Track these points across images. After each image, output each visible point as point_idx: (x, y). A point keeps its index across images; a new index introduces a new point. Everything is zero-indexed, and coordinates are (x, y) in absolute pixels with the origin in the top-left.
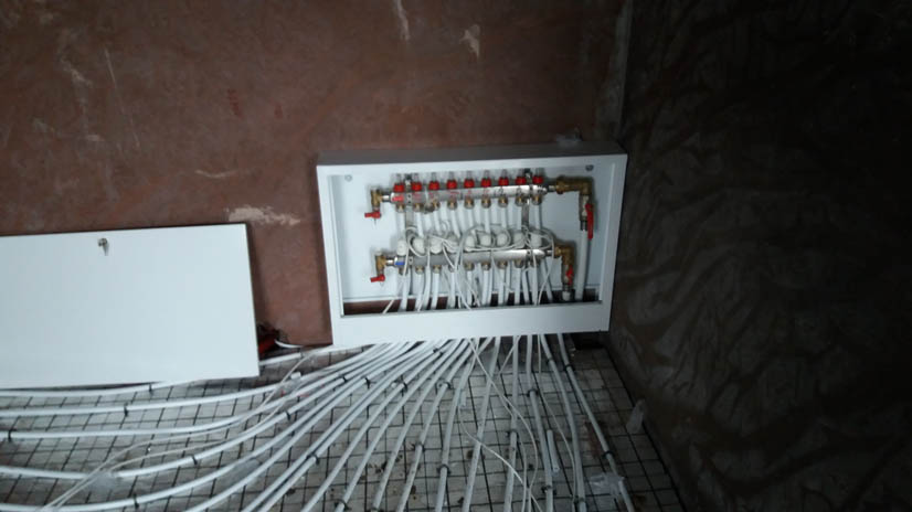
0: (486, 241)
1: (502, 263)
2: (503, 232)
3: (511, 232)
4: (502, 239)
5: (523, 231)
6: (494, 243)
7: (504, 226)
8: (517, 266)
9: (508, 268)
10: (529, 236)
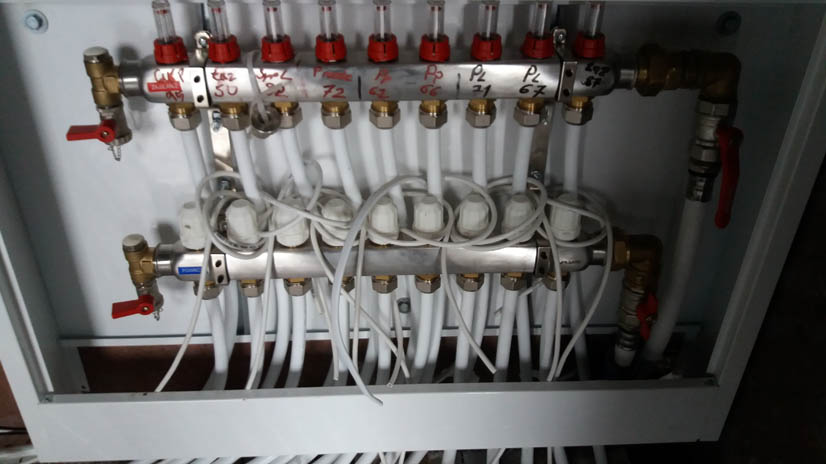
0: (428, 218)
1: (471, 277)
2: (475, 196)
3: (498, 196)
4: (472, 216)
5: (530, 195)
6: (451, 226)
7: (480, 178)
8: (507, 287)
9: (485, 288)
10: (548, 210)
